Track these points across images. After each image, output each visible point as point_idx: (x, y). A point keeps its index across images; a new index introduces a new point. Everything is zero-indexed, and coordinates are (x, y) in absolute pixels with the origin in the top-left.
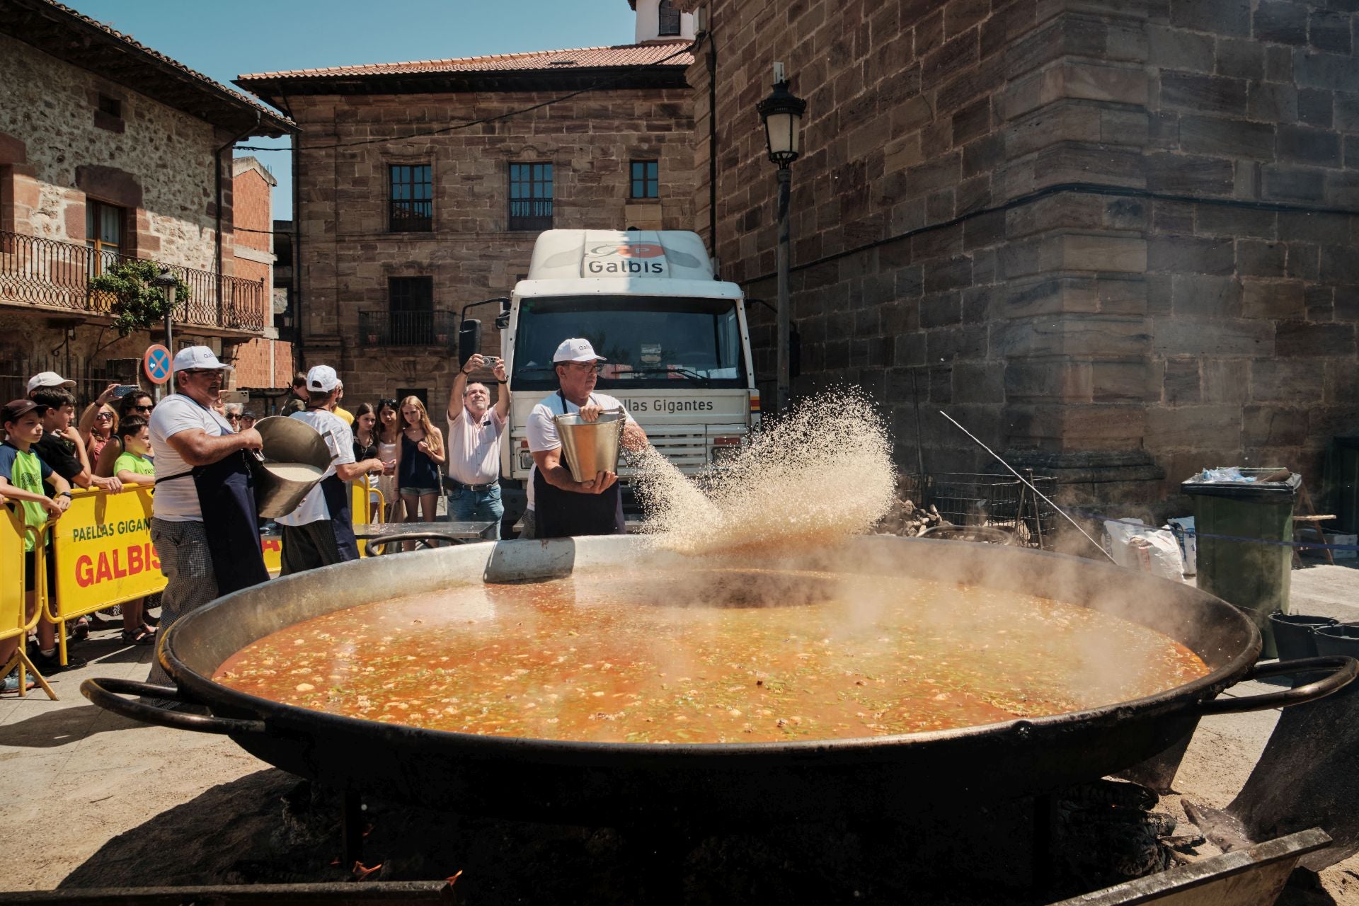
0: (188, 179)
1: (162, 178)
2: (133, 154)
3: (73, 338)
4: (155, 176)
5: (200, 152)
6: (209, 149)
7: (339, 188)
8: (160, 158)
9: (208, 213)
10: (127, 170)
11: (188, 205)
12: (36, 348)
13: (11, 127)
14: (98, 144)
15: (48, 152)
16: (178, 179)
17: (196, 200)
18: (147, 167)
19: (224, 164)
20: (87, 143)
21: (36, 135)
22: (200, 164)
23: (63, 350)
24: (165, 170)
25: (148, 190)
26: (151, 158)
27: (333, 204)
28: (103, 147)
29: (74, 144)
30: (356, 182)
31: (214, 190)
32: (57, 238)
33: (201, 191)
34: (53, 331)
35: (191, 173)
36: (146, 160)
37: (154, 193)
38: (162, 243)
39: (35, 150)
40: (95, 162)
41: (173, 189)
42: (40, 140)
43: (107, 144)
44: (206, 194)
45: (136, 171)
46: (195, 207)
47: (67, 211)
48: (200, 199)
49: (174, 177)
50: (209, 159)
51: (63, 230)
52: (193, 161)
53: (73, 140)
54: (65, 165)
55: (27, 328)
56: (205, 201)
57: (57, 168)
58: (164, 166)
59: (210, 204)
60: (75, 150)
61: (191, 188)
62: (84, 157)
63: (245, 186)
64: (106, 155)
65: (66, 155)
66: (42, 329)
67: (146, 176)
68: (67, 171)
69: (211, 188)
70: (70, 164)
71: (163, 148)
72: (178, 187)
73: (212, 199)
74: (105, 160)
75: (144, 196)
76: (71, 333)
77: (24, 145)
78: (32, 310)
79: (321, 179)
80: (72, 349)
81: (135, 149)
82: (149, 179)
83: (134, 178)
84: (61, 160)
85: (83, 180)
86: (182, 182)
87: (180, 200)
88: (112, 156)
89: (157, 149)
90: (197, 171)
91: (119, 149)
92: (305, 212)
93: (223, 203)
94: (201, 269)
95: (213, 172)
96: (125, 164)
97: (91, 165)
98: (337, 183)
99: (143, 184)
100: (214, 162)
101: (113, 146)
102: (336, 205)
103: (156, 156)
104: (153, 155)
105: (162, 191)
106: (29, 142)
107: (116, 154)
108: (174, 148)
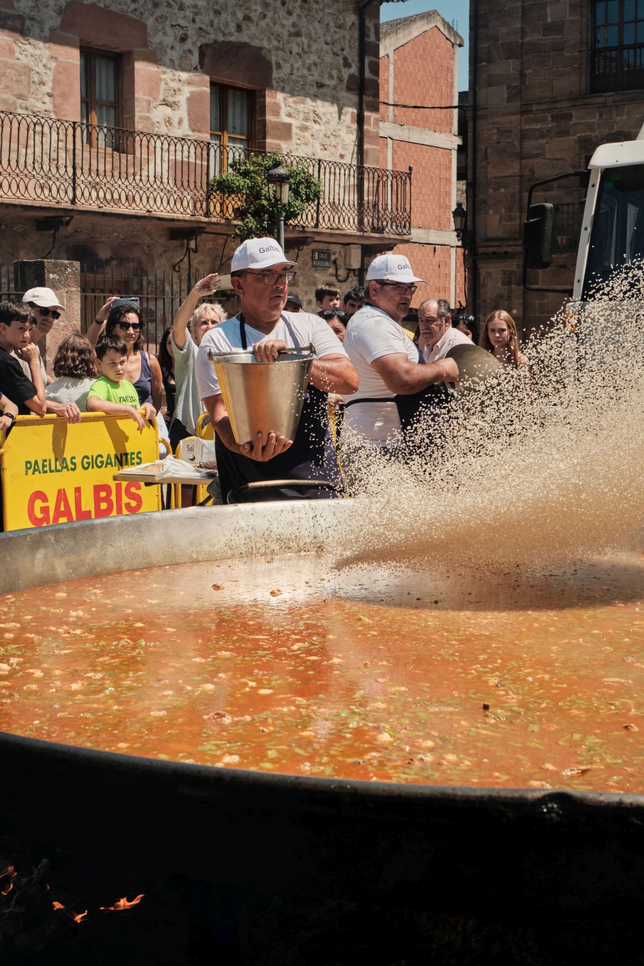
0: (325, 47)
1: (295, 49)
2: (263, 23)
3: (195, 251)
4: (287, 47)
5: (340, 12)
6: (351, 7)
7: (526, 40)
8: (294, 25)
9: (349, 89)
10: (256, 43)
11: (326, 81)
12: (157, 263)
13: (133, 6)
14: (224, 15)
15: (169, 30)
16: (313, 49)
17: (335, 73)
18: (278, 37)
19: (369, 24)
20: (212, 16)
21: (158, 12)
22: (340, 27)
23: (184, 265)
24: (299, 39)
25: (279, 66)
26: (283, 26)
27: (518, 62)
28: (229, 19)
29: (198, 19)
30: (549, 29)
31: (356, 59)
32: (179, 133)
33: (341, 62)
34: (174, 243)
35: (329, 40)
36: (278, 28)
37: (286, 69)
38: (294, 130)
39: (156, 31)
40: (221, 38)
41: (308, 62)
42: (162, 18)
43: (234, 14)
44: (347, 64)
45: (265, 44)
46: (333, 82)
47: (189, 100)
48: (340, 72)
49: (309, 46)
50: (351, 18)
51: (186, 123)
52: (332, 24)
53: (196, 14)
54: (188, 45)
55: (147, 240)
56: (346, 73)
57: (179, 48)
58: (298, 34)
59: (351, 77)
60: (199, 25)
61: (329, 59)
62: (208, 33)
63: (424, 50)
64: (232, 27)
65: (189, 33)
66: (163, 241)
67: (278, 49)
68: (190, 51)
69: (353, 56)
70: (194, 44)
71: (297, 11)
72: (313, 58)
73: (354, 70)
74: (231, 34)
75: (275, 75)
76: (192, 244)
77: (145, 26)
78: (149, 218)
79: (504, 30)
80: (195, 263)
81: (265, 16)
82: (281, 53)
83: (263, 53)
84: (183, 39)
85: (206, 61)
86: (319, 52)
87: (316, 75)
88: (239, 28)
89: (290, 13)
90: (337, 37)
91: (247, 18)
92: (483, 76)
93: (368, 74)
94: (339, 160)
95: (356, 35)
96: (253, 37)
97: (216, 41)
98: (523, 33)
99: (273, 59)
100: (357, 23)
101: (240, 15)
102: (522, 64)
103: (288, 22)
104: (285, 22)
105: (296, 65)
106: (150, 22)
107: (244, 27)
108: (309, 10)
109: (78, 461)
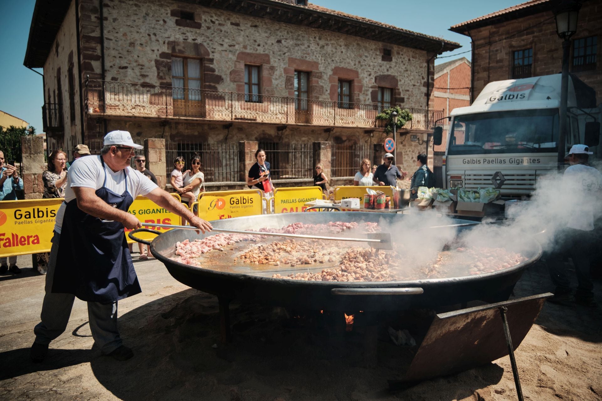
0: (416, 74)
1: (406, 75)
2: (395, 68)
3: (373, 137)
4: (403, 75)
5: (421, 63)
6: (425, 61)
7: (490, 65)
8: (406, 68)
9: (424, 86)
10: (393, 74)
11: (416, 84)
12: (361, 141)
13: (354, 67)
14: (383, 67)
15: (366, 73)
16: (412, 74)
17: (419, 81)
18: (400, 72)
19: (431, 66)
20: (379, 67)
21: (362, 68)
22: (421, 67)
23: (369, 141)
24: (407, 72)
25: (400, 81)
26: (402, 69)
27: (487, 73)
28: (385, 68)
29: (374, 69)
31: (426, 76)
32: (367, 103)
33: (421, 78)
34: (366, 135)
35: (417, 71)
36: (400, 69)
37: (403, 81)
38: (405, 100)
39: (361, 73)
40: (382, 74)
41: (410, 79)
42: (363, 69)
43: (386, 66)
44: (423, 78)
45: (396, 74)
46: (419, 84)
47: (372, 93)
48: (421, 81)
49: (411, 74)
50: (425, 64)
51: (370, 100)
52: (418, 67)
53: (374, 67)
54: (371, 76)
55: (358, 134)
56: (423, 81)
57: (369, 78)
58: (407, 71)
59: (425, 82)
60: (375, 70)
61: (417, 77)
62: (377, 73)
64: (385, 70)
65: (372, 73)
66: (362, 134)
67: (400, 75)
68: (372, 78)
69: (425, 76)
70: (373, 76)
71: (407, 64)
72: (412, 77)
73: (426, 80)
74: (385, 72)
75: (399, 83)
76: (372, 135)
77: (358, 72)
78: (357, 128)
79: (483, 63)
80: (372, 140)
81: (396, 66)
82: (401, 77)
83: (395, 77)
84: (370, 75)
85: (377, 81)
86: (414, 76)
87: (413, 82)
88: (388, 70)
89: (404, 65)
90: (420, 70)
91: (390, 67)
92: (476, 78)
93: (430, 81)
94: (420, 108)
95: (426, 69)
96: (392, 73)
97: (380, 75)
98: (489, 63)
99: (399, 79)
100: (427, 65)
101: (388, 66)
102: (489, 73)
103: (404, 67)
104: (403, 67)
105: (406, 80)
106: (360, 71)
107: (389, 70)
108: (411, 63)
109: (297, 200)
